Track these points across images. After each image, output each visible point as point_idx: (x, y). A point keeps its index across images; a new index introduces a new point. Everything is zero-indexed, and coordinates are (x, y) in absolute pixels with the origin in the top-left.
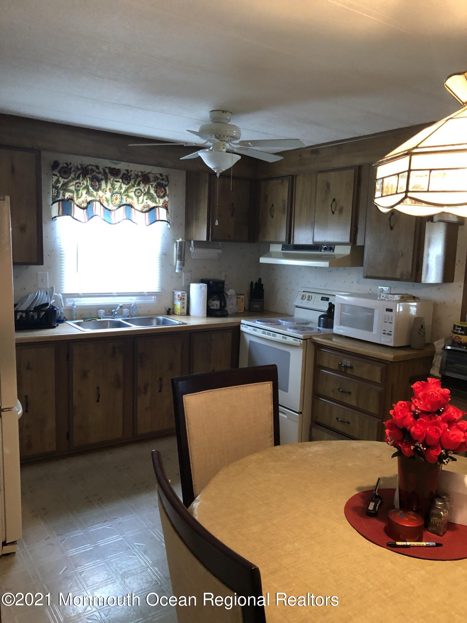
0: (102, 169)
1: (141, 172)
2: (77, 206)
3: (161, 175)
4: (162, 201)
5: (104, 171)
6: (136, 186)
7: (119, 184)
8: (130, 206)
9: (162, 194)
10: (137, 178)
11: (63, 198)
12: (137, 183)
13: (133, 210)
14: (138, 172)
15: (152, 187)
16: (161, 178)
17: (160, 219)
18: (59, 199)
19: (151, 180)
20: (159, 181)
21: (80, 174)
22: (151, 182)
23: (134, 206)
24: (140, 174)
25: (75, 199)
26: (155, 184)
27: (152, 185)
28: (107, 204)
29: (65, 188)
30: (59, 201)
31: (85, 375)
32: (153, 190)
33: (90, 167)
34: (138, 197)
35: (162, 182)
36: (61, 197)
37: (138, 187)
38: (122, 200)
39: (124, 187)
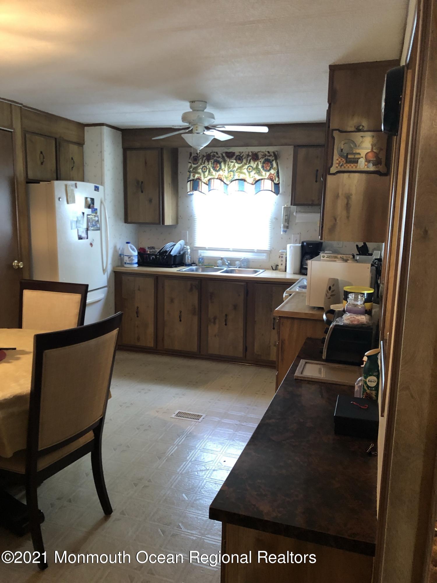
0: (221, 154)
1: (252, 152)
2: (204, 183)
3: (269, 152)
4: (268, 174)
5: (222, 155)
6: (248, 164)
7: (233, 164)
8: (244, 180)
9: (268, 168)
10: (248, 157)
11: (193, 178)
12: (248, 162)
13: (246, 183)
14: (249, 152)
15: (260, 163)
16: (268, 154)
17: (264, 189)
18: (190, 179)
19: (260, 158)
20: (266, 157)
21: (205, 160)
22: (260, 159)
23: (247, 180)
24: (250, 154)
25: (202, 178)
26: (262, 160)
27: (261, 161)
28: (226, 180)
29: (195, 172)
30: (190, 181)
31: (172, 301)
32: (261, 166)
33: (212, 154)
34: (249, 172)
35: (269, 158)
36: (192, 178)
37: (249, 165)
38: (235, 176)
39: (237, 165)
